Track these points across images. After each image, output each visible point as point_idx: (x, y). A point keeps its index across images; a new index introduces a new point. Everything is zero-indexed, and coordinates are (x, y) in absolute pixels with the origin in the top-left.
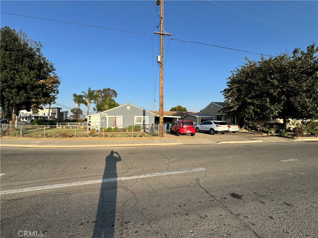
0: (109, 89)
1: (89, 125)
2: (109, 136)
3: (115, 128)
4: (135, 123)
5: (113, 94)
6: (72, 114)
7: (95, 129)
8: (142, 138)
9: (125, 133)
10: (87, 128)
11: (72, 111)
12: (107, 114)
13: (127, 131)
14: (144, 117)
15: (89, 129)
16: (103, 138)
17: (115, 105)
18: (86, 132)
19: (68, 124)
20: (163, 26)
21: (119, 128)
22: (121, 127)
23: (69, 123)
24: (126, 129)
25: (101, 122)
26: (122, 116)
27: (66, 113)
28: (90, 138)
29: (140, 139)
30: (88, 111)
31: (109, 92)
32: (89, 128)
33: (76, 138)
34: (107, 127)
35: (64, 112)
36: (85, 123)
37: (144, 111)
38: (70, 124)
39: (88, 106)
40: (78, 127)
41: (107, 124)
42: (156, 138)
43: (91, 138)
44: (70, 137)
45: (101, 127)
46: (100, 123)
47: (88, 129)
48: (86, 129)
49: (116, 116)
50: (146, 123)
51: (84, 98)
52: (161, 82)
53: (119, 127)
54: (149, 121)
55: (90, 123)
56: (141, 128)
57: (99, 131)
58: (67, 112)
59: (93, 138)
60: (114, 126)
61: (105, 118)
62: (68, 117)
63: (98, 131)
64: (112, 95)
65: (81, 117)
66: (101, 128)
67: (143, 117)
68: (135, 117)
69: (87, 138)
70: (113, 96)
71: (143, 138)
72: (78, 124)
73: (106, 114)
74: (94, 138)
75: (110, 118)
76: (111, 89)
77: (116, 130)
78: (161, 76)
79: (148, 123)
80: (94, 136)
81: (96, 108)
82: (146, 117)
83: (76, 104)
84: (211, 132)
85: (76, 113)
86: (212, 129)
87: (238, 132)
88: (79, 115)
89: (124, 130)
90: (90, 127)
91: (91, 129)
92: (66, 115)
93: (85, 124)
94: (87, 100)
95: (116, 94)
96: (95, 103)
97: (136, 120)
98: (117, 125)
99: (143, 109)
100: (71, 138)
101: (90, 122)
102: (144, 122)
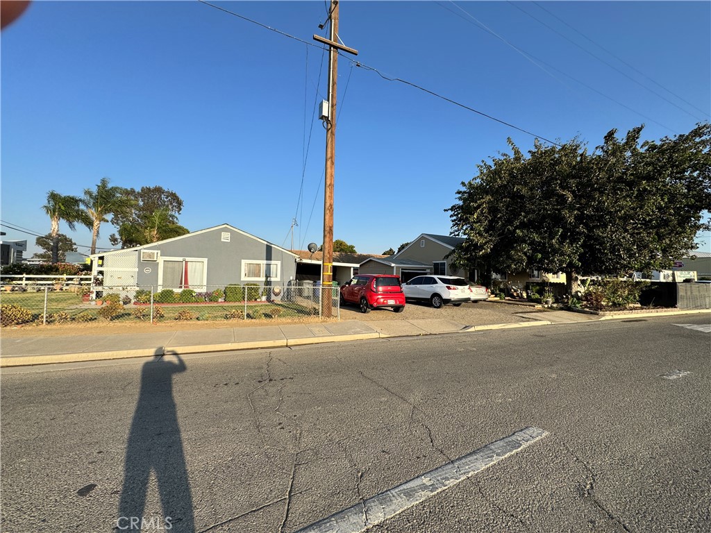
0: (159, 190)
1: (99, 283)
2: (170, 318)
3: (184, 291)
4: (244, 278)
5: (171, 204)
6: (41, 250)
7: (117, 296)
8: (273, 320)
9: (215, 304)
10: (92, 292)
11: (41, 241)
12: (159, 251)
13: (220, 300)
14: (269, 262)
15: (99, 294)
16: (148, 324)
17: (179, 231)
18: (85, 305)
19: (21, 279)
20: (337, 26)
21: (197, 290)
22: (204, 290)
23: (25, 276)
24: (218, 297)
25: (140, 274)
26: (205, 260)
27: (20, 248)
28: (101, 324)
29: (267, 325)
30: (94, 243)
31: (161, 196)
32: (97, 293)
33: (49, 327)
34: (160, 290)
35: (12, 244)
36: (83, 277)
37: (269, 249)
38: (28, 279)
39: (95, 227)
40: (57, 287)
41: (160, 282)
42: (313, 319)
43: (105, 324)
44: (25, 322)
45: (138, 289)
46: (136, 276)
47: (94, 296)
48: (86, 294)
49: (187, 259)
50: (272, 279)
51: (82, 207)
52: (329, 170)
53: (195, 290)
54: (282, 274)
55: (100, 277)
56: (260, 291)
57: (133, 301)
58: (21, 246)
59: (111, 324)
60: (181, 287)
61: (154, 264)
62: (25, 260)
63: (130, 302)
64: (168, 206)
65: (71, 260)
66: (139, 293)
67: (265, 262)
68: (244, 262)
69: (90, 324)
70: (170, 207)
71: (276, 320)
72: (59, 279)
73: (155, 252)
74: (117, 323)
75: (170, 265)
76: (166, 190)
77: (188, 296)
78: (329, 155)
79: (278, 279)
80: (118, 317)
81: (117, 236)
82: (273, 262)
83: (54, 223)
84: (434, 301)
85: (55, 249)
86: (436, 295)
87: (485, 300)
88: (63, 254)
89: (210, 297)
90: (99, 288)
91: (104, 294)
92: (20, 253)
93: (82, 279)
94: (92, 213)
95: (180, 204)
96: (118, 224)
97: (247, 271)
98: (190, 283)
99: (266, 243)
100: (28, 327)
101: (101, 273)
102: (267, 276)
